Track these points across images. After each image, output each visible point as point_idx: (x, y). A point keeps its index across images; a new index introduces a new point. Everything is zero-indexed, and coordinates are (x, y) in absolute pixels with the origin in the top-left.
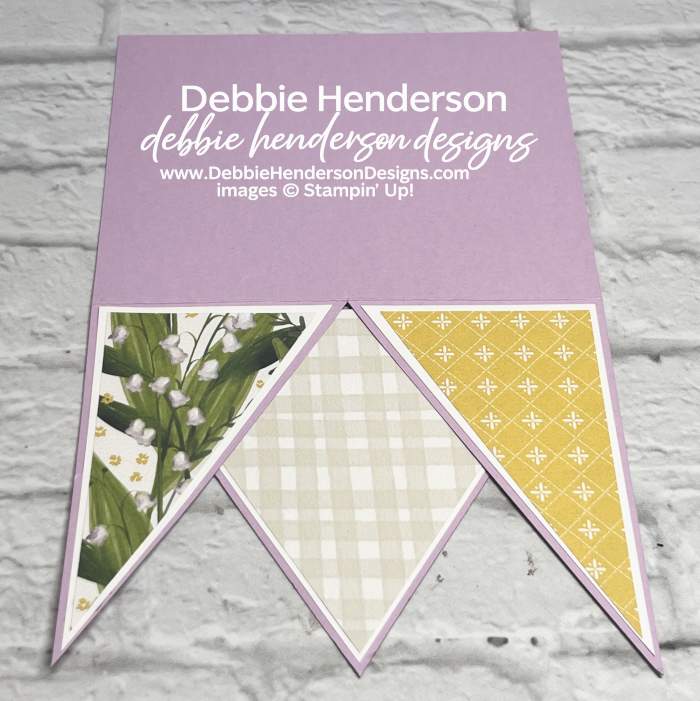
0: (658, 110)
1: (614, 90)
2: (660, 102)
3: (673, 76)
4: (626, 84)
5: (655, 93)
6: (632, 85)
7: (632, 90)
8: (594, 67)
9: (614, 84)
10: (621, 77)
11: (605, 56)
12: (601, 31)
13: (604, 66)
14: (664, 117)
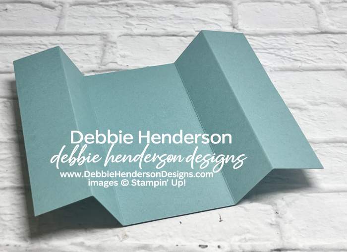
0: (289, 58)
1: (272, 51)
2: (290, 55)
3: (297, 46)
4: (277, 49)
5: (289, 52)
6: (279, 49)
7: (279, 51)
8: (264, 43)
9: (271, 49)
10: (275, 46)
11: (268, 39)
12: (268, 30)
13: (267, 42)
14: (292, 60)
